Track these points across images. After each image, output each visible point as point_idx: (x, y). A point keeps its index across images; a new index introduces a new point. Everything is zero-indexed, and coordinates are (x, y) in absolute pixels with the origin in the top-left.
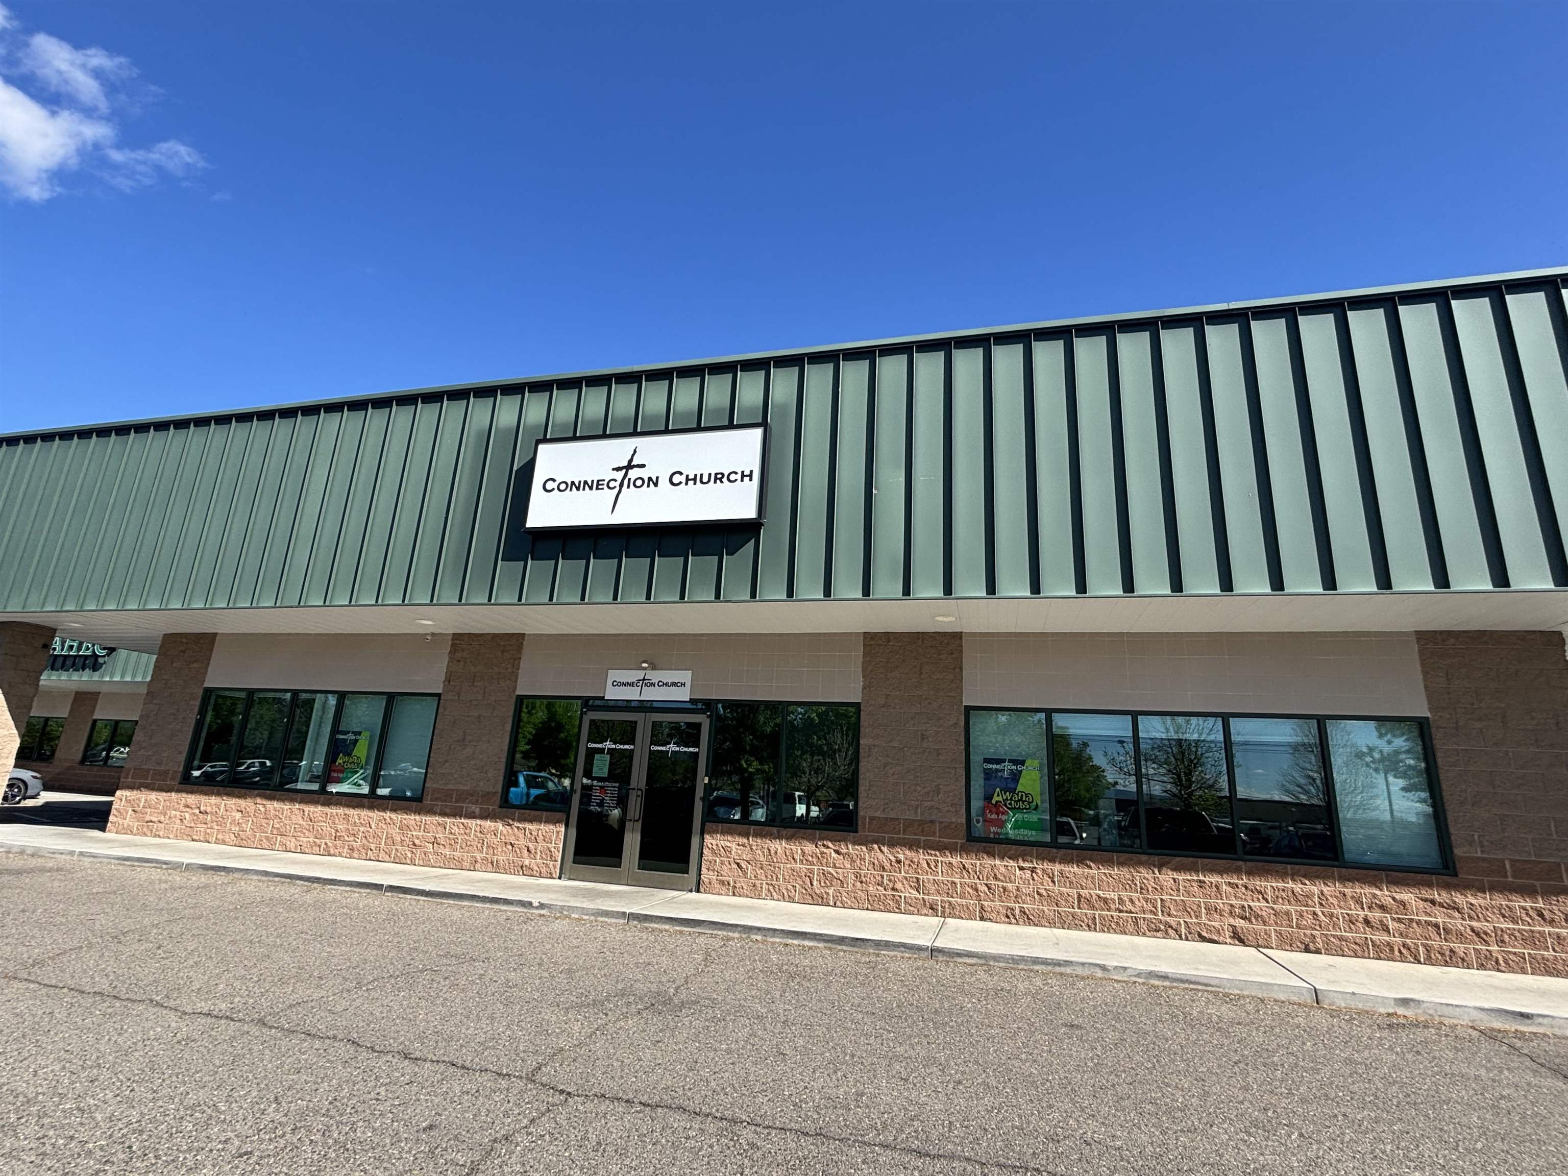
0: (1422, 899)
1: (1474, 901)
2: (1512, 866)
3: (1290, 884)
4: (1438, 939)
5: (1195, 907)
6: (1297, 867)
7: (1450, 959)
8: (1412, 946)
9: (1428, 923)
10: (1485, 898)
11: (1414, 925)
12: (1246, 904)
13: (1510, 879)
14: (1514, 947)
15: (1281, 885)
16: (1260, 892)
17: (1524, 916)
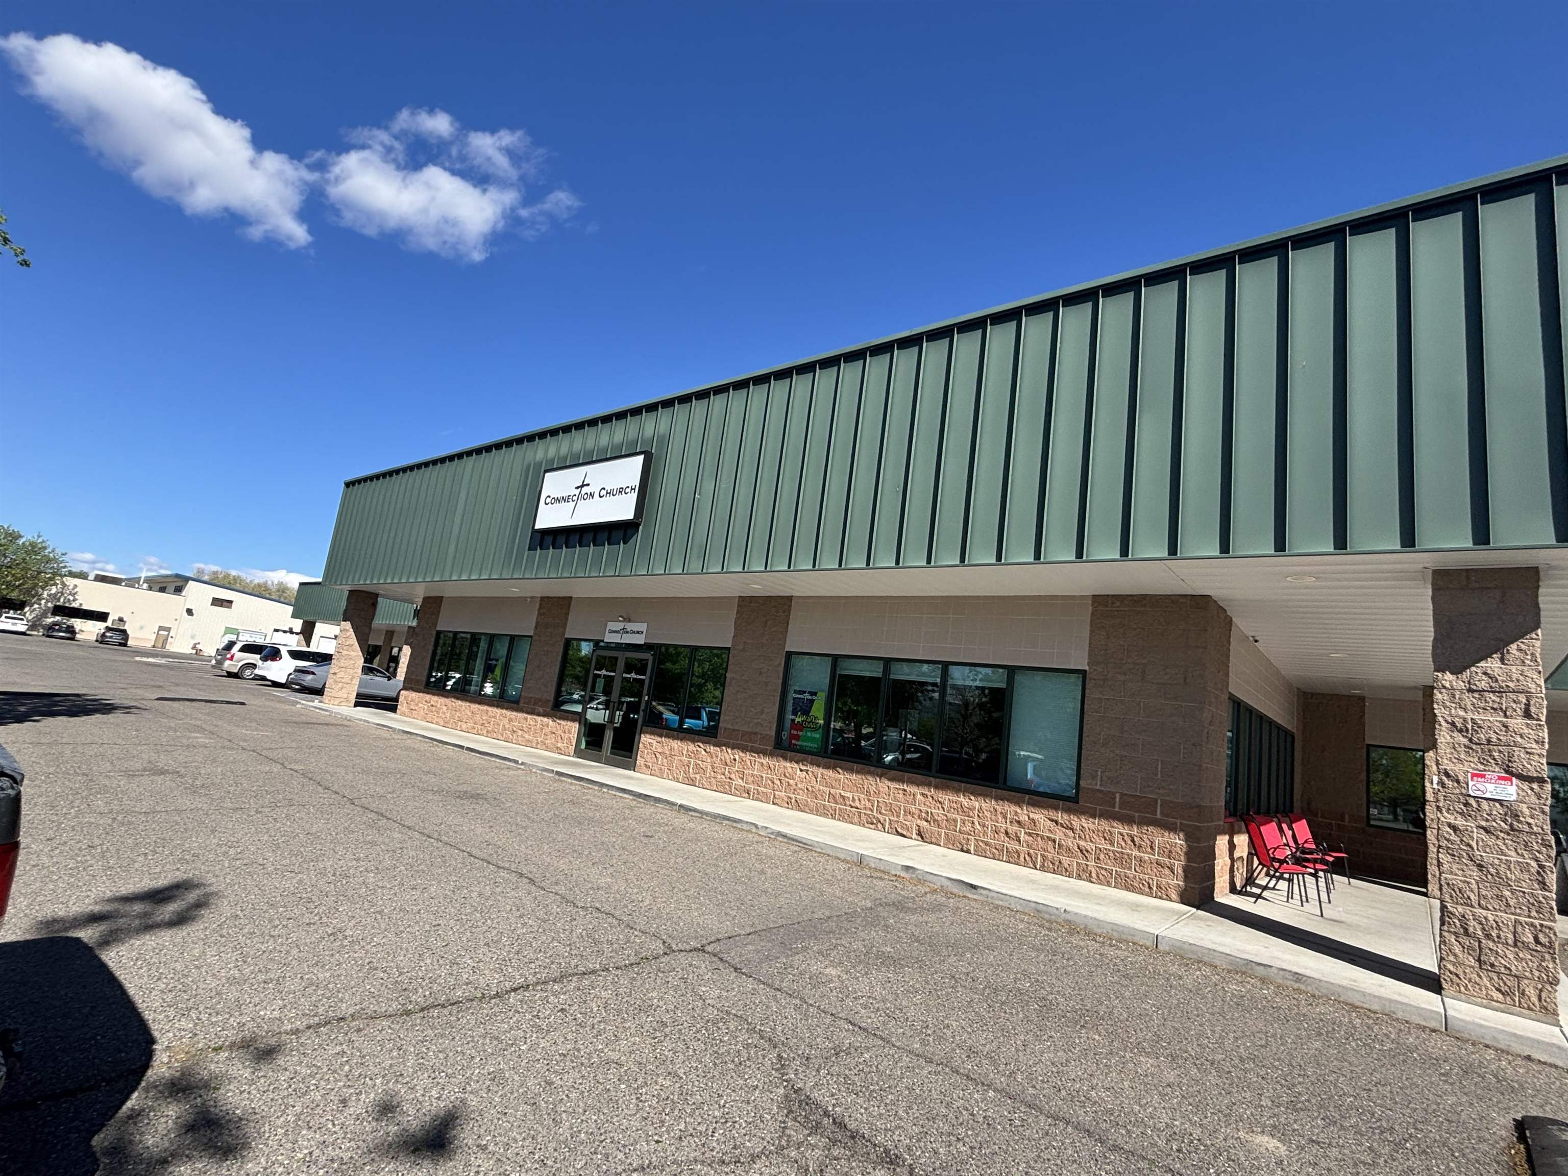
0: (1049, 819)
1: (1085, 825)
2: (1121, 798)
3: (962, 799)
4: (1052, 851)
5: (897, 809)
6: (969, 786)
7: (1058, 869)
8: (1034, 855)
9: (1049, 838)
10: (1094, 823)
11: (1039, 839)
12: (929, 810)
13: (1117, 809)
14: (1106, 864)
15: (955, 798)
16: (940, 802)
17: (1120, 840)
